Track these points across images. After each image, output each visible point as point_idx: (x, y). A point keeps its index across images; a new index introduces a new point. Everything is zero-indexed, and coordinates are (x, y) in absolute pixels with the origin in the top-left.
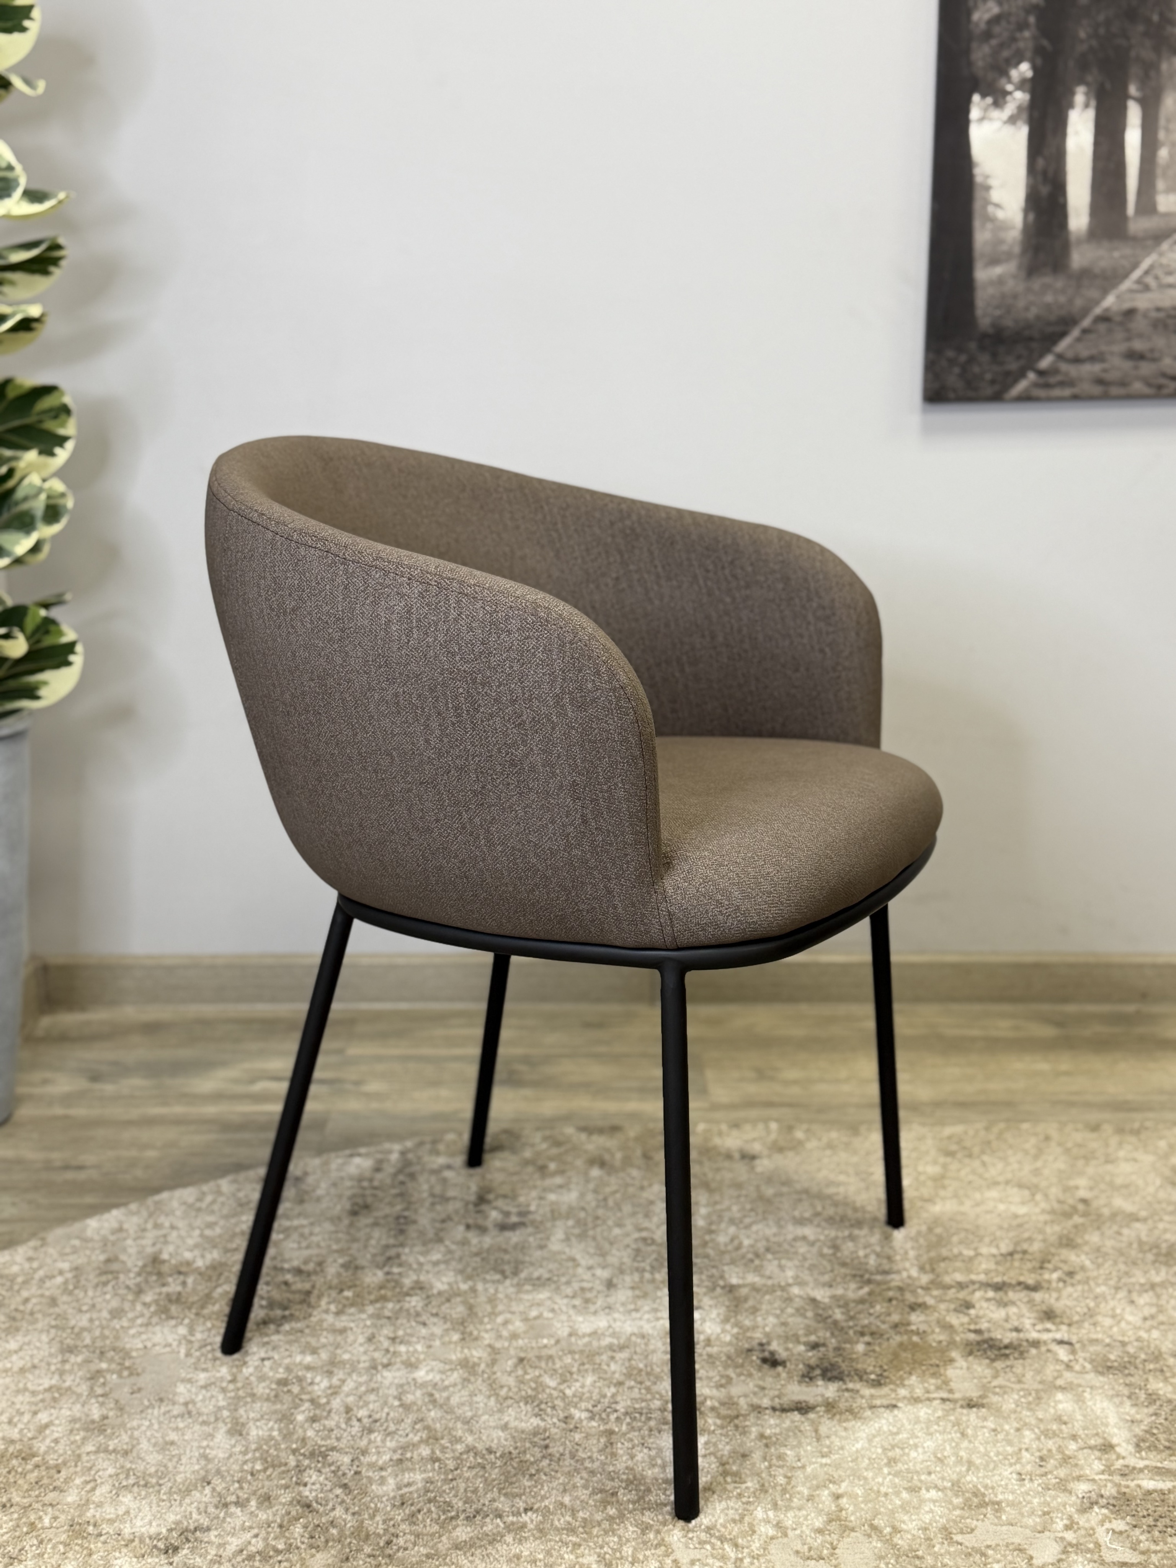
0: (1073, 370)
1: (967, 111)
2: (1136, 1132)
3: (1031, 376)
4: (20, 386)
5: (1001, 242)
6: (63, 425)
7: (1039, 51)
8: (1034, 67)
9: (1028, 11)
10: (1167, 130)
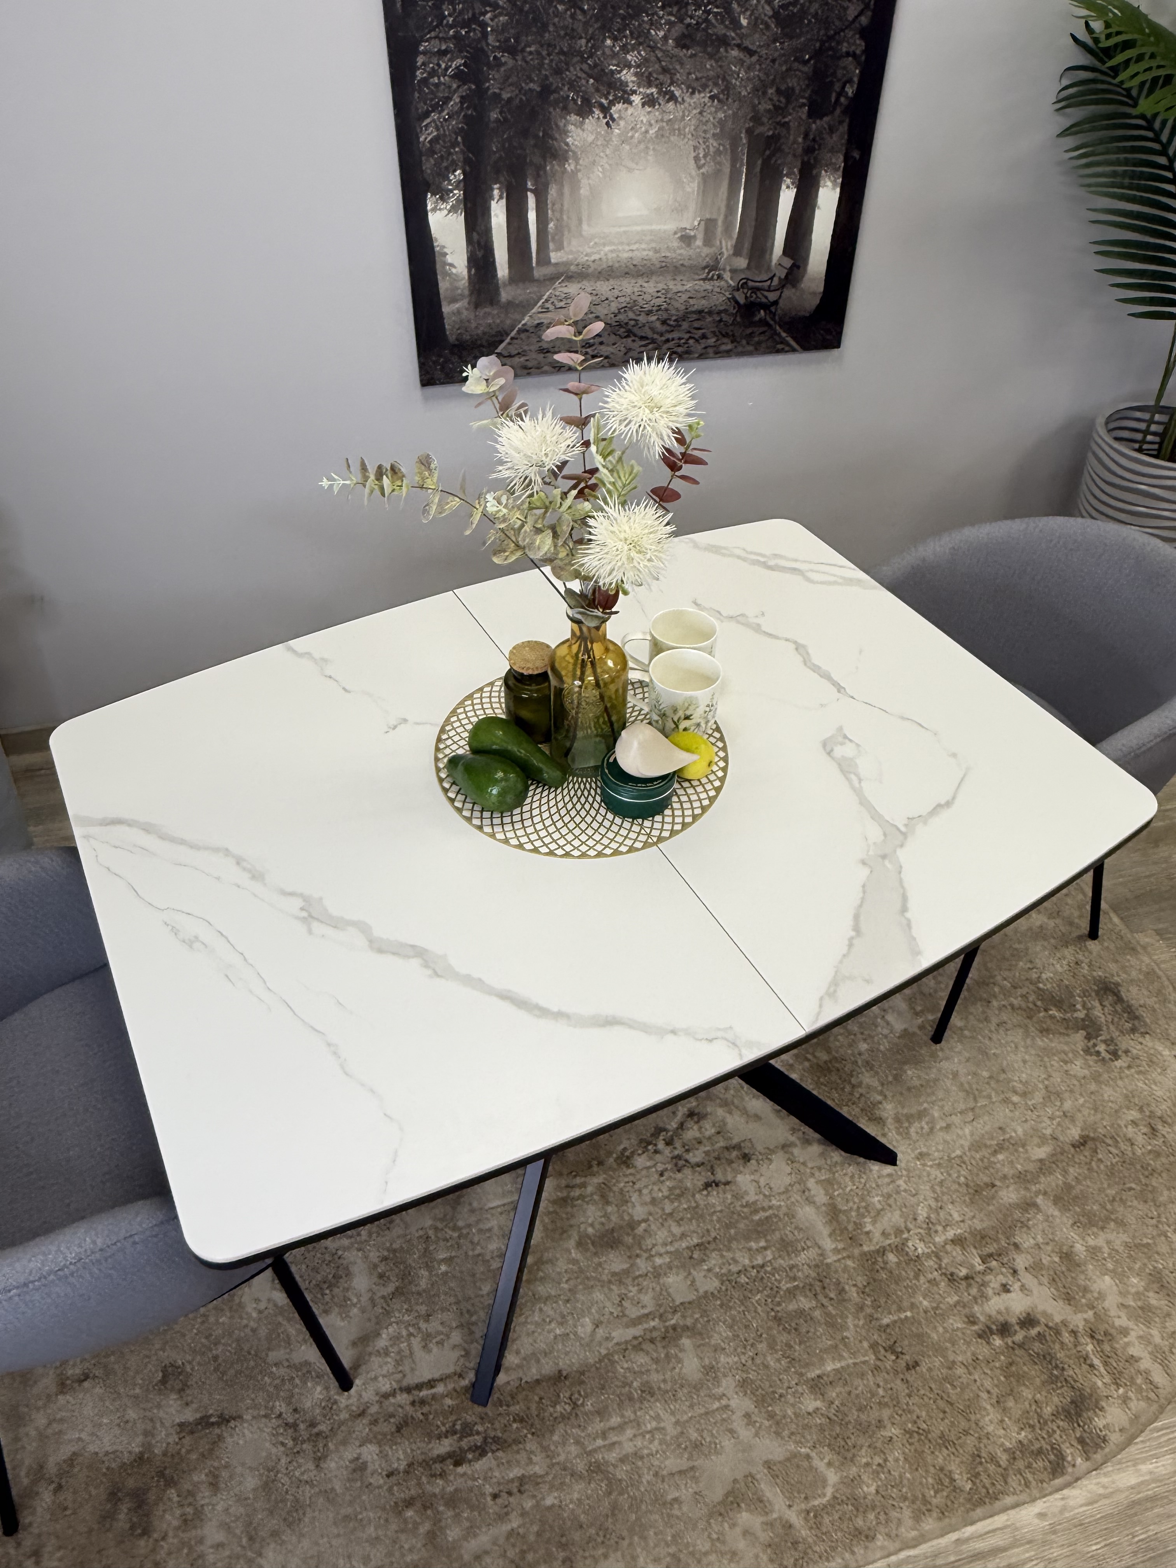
1: (425, 205)
5: (457, 288)
7: (467, 161)
8: (464, 173)
9: (457, 134)
10: (553, 211)
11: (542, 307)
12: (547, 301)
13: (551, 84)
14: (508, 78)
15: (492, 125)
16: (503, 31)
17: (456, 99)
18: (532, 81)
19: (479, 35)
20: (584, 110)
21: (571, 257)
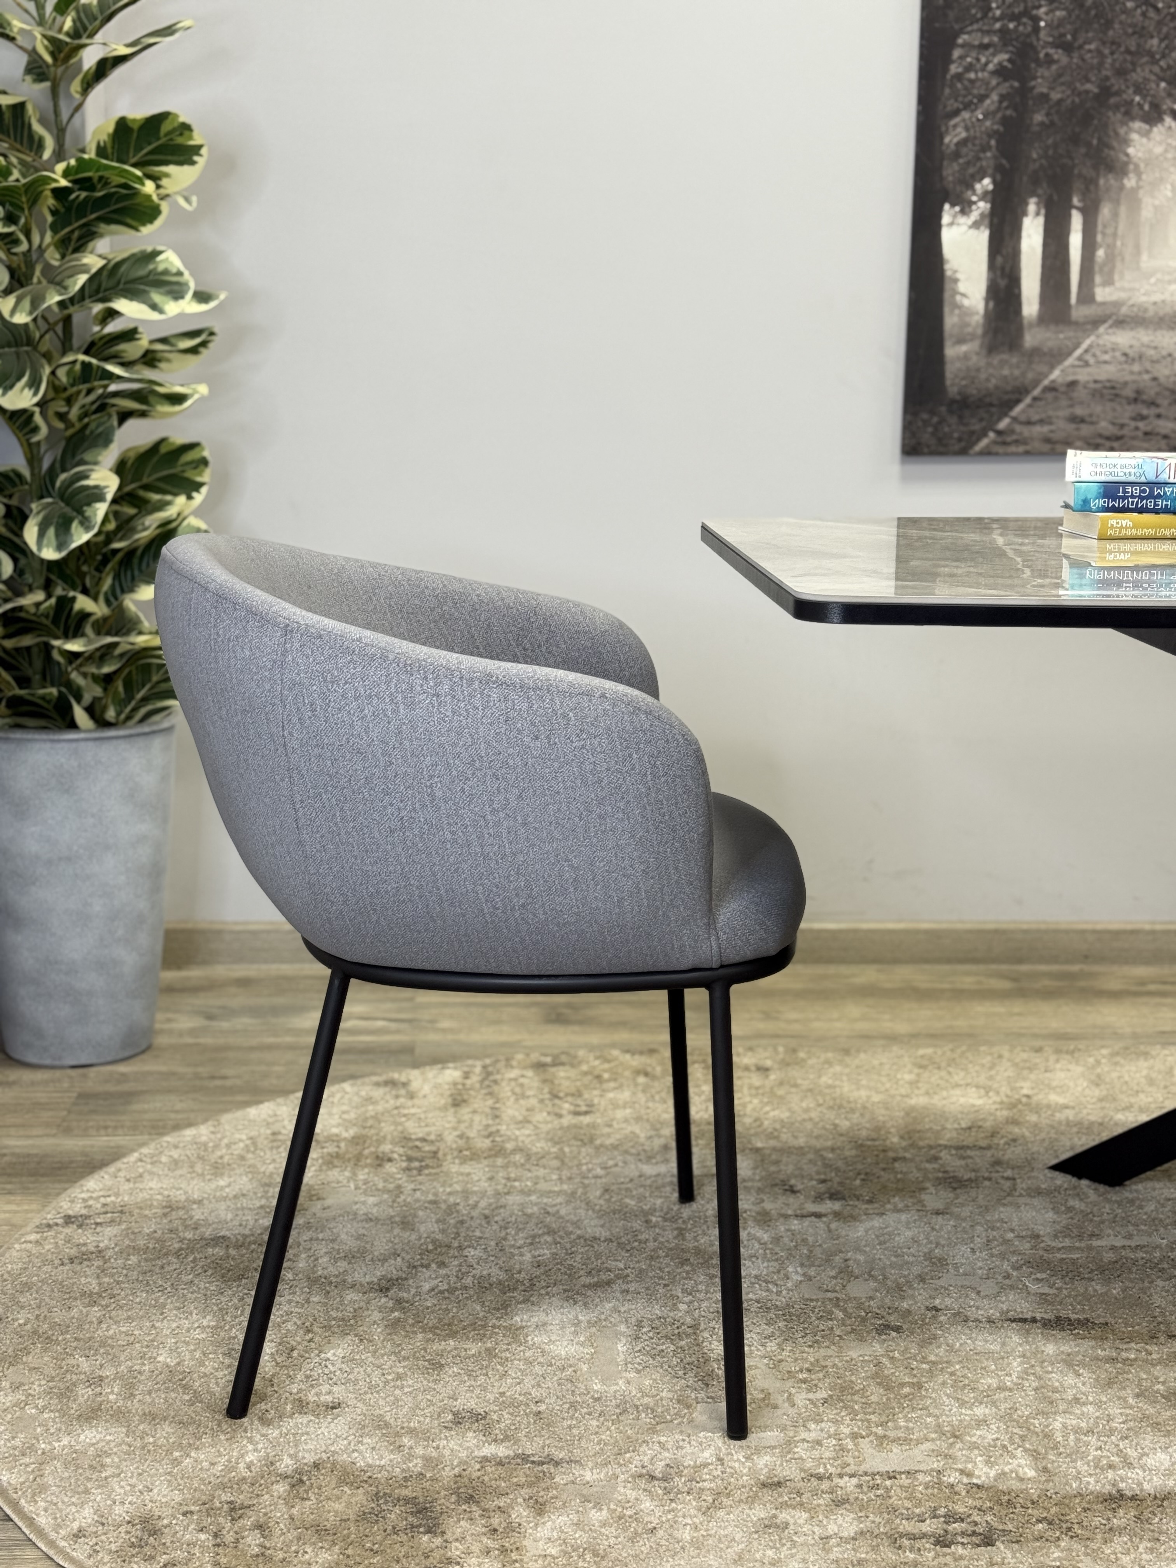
0: (1025, 431)
1: (939, 217)
2: (1072, 1053)
3: (992, 435)
4: (173, 444)
5: (967, 325)
6: (200, 474)
7: (999, 168)
8: (994, 182)
9: (990, 136)
10: (1104, 234)
11: (1080, 359)
12: (1086, 351)
13: (1113, 85)
14: (1060, 75)
15: (1036, 129)
16: (1058, 26)
17: (995, 97)
18: (1088, 80)
19: (1029, 29)
20: (1153, 117)
21: (1123, 295)
